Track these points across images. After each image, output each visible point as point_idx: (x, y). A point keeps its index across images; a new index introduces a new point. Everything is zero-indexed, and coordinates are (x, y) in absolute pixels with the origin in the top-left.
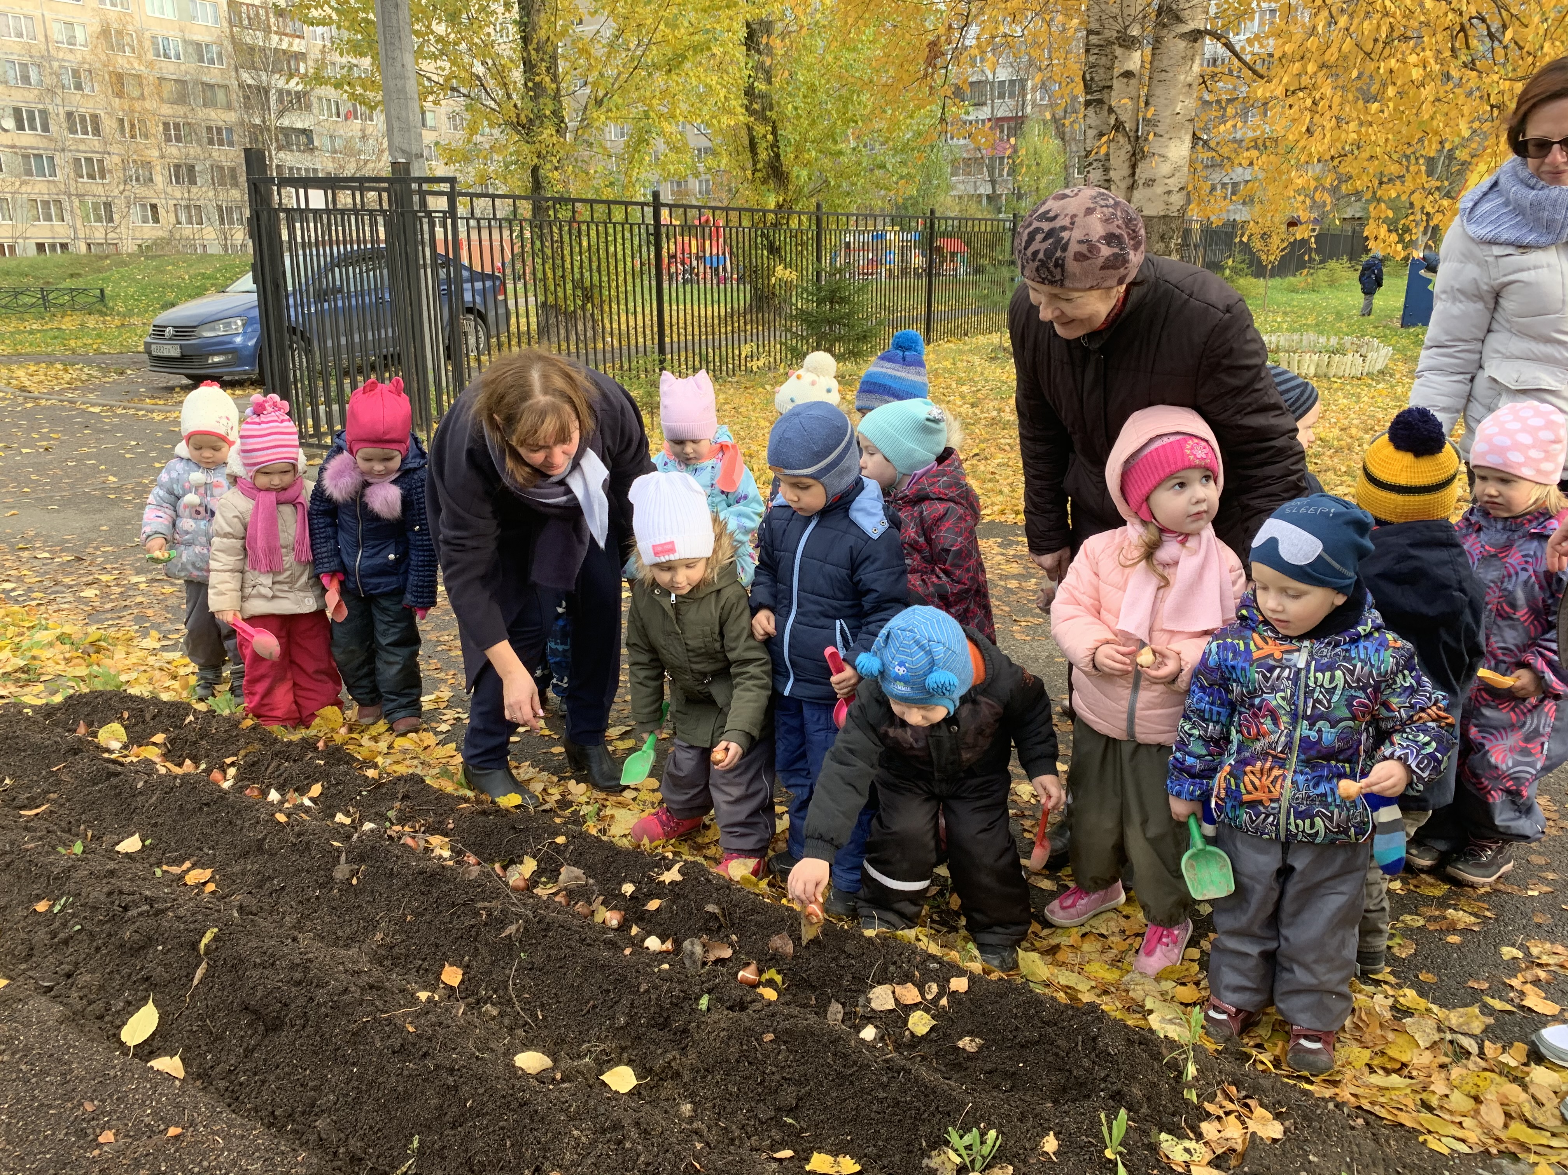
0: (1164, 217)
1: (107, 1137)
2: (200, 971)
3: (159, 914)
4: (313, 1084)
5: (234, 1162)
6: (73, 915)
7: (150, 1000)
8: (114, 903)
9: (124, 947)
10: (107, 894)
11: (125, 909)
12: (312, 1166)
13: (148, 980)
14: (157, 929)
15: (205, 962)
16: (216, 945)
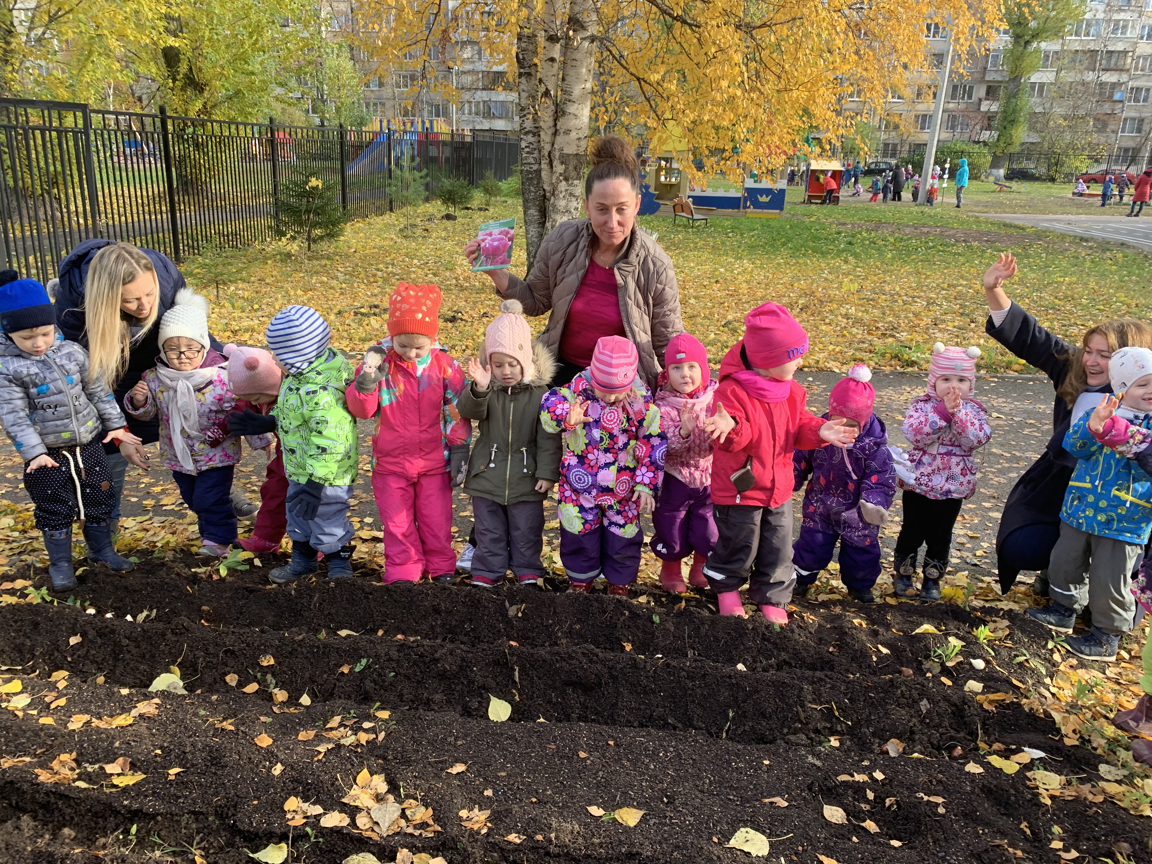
0: (577, 154)
1: (582, 755)
2: (517, 673)
3: (451, 652)
4: (642, 707)
5: (661, 745)
6: (382, 668)
7: (492, 697)
8: (409, 654)
9: (442, 676)
10: (398, 651)
11: (421, 656)
12: (703, 734)
13: (483, 687)
14: (463, 660)
15: (517, 668)
16: (515, 658)
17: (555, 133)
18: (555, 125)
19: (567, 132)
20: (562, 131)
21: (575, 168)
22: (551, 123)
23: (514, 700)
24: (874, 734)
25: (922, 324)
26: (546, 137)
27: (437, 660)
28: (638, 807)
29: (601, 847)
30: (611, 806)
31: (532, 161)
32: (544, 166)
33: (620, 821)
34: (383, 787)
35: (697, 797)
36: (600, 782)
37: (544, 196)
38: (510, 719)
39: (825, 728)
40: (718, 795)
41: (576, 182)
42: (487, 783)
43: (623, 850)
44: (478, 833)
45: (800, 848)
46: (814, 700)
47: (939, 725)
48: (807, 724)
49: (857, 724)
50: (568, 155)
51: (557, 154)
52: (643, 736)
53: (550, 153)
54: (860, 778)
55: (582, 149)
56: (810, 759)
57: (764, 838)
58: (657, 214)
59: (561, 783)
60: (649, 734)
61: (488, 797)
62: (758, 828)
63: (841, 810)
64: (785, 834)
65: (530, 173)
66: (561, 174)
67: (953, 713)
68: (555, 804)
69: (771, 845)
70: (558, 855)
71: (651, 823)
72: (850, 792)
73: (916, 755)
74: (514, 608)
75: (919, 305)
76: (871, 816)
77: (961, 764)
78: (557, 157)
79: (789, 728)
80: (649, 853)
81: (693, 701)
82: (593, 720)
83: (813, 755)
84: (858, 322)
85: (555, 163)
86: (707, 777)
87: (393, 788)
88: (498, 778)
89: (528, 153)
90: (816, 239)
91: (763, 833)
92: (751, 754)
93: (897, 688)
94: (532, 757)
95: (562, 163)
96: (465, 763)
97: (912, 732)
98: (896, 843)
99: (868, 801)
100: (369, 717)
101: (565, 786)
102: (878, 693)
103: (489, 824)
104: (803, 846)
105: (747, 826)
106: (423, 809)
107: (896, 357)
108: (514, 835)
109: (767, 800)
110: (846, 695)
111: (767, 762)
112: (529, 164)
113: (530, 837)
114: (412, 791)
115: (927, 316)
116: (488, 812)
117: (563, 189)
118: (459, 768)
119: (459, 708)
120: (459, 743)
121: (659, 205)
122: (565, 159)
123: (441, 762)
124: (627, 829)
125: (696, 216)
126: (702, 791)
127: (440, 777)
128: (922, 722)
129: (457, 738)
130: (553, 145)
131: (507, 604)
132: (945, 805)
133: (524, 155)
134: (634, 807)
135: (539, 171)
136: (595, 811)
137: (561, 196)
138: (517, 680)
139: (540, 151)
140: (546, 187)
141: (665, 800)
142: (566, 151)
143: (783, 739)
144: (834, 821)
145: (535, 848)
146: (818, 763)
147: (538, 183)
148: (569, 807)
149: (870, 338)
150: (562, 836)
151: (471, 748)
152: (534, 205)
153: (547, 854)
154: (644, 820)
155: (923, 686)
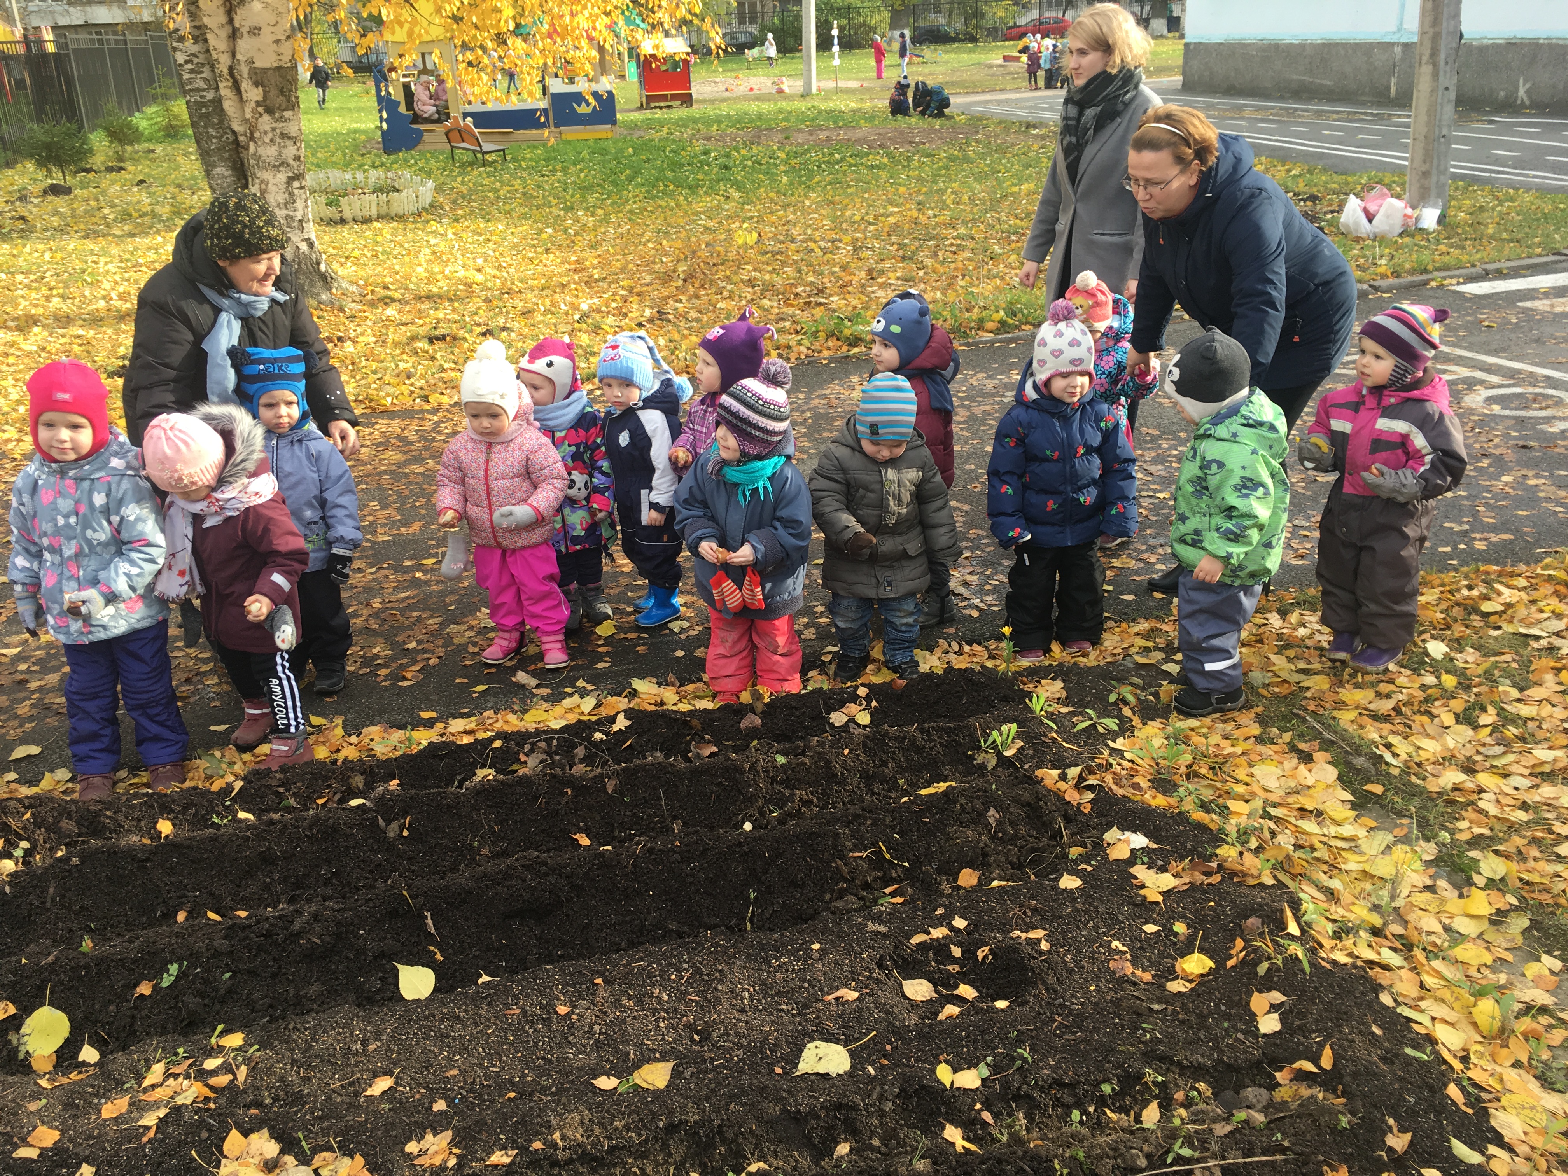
0: (279, 68)
1: (562, 1010)
2: (429, 921)
3: (316, 917)
4: (628, 918)
5: (670, 965)
6: (208, 971)
7: (399, 966)
8: (247, 937)
9: (310, 956)
10: (226, 937)
11: (268, 935)
12: (722, 933)
13: (382, 955)
14: (339, 923)
15: (428, 914)
16: (421, 900)
17: (234, 35)
18: (231, 21)
19: (255, 31)
20: (244, 30)
21: (282, 91)
22: (223, 19)
23: (436, 961)
24: (939, 871)
25: (855, 280)
26: (218, 42)
27: (298, 935)
28: (663, 1059)
29: (629, 1130)
30: (624, 1070)
31: (202, 84)
32: (225, 91)
33: (645, 1085)
34: (272, 1149)
35: (739, 1020)
36: (597, 1041)
37: (236, 142)
38: (436, 990)
39: (875, 879)
40: (765, 1009)
41: (287, 114)
42: (433, 1094)
43: (661, 1124)
44: (443, 1168)
45: (888, 1047)
46: (855, 845)
47: (1015, 837)
48: (853, 879)
49: (916, 863)
50: (265, 70)
51: (245, 70)
52: (641, 960)
53: (231, 69)
54: (938, 933)
55: (286, 58)
56: (871, 926)
57: (840, 1048)
58: (420, 147)
59: (543, 1058)
60: (649, 954)
61: (441, 1113)
62: (830, 1038)
63: (924, 981)
64: (866, 1035)
65: (204, 105)
66: (258, 104)
67: (1028, 817)
68: (544, 1090)
69: (852, 1054)
70: (571, 1161)
71: (687, 1074)
72: (931, 955)
73: (995, 883)
74: (395, 825)
75: (844, 253)
76: (964, 977)
77: (1053, 880)
78: (246, 75)
79: (832, 891)
80: (697, 1117)
81: (698, 890)
82: (562, 956)
83: (874, 920)
84: (768, 289)
85: (245, 85)
86: (744, 990)
87: (288, 1145)
88: (447, 1080)
89: (191, 71)
90: (676, 166)
91: (837, 1041)
92: (792, 942)
93: (955, 803)
94: (489, 1036)
95: (256, 84)
96: (390, 1073)
97: (985, 855)
98: (1001, 1004)
99: (955, 961)
100: (210, 1052)
101: (550, 1061)
102: (933, 815)
103: (456, 1151)
104: (891, 1043)
105: (814, 1040)
106: (347, 1160)
107: (831, 335)
108: (498, 1153)
109: (830, 997)
110: (893, 828)
111: (816, 946)
112: (198, 90)
113: (524, 1150)
114: (321, 1140)
115: (859, 269)
116: (448, 1134)
117: (268, 128)
118: (382, 1084)
119: (352, 997)
120: (371, 1047)
121: (420, 134)
122: (259, 77)
123: (352, 1084)
124: (657, 1094)
125: (486, 147)
126: (743, 1011)
127: (359, 1106)
128: (993, 838)
129: (365, 1042)
130: (234, 55)
131: (381, 822)
132: (1049, 938)
133: (186, 77)
134: (658, 1060)
135: (218, 102)
136: (605, 1083)
137: (267, 140)
138: (433, 930)
139: (212, 67)
140: (236, 127)
141: (696, 1037)
142: (258, 64)
143: (828, 909)
144: (919, 998)
145: (535, 1161)
146: (882, 929)
147: (221, 122)
148: (567, 1090)
149: (790, 311)
150: (569, 1133)
151: (392, 1051)
152: (222, 159)
153: (555, 1163)
154: (676, 1074)
155: (986, 791)
